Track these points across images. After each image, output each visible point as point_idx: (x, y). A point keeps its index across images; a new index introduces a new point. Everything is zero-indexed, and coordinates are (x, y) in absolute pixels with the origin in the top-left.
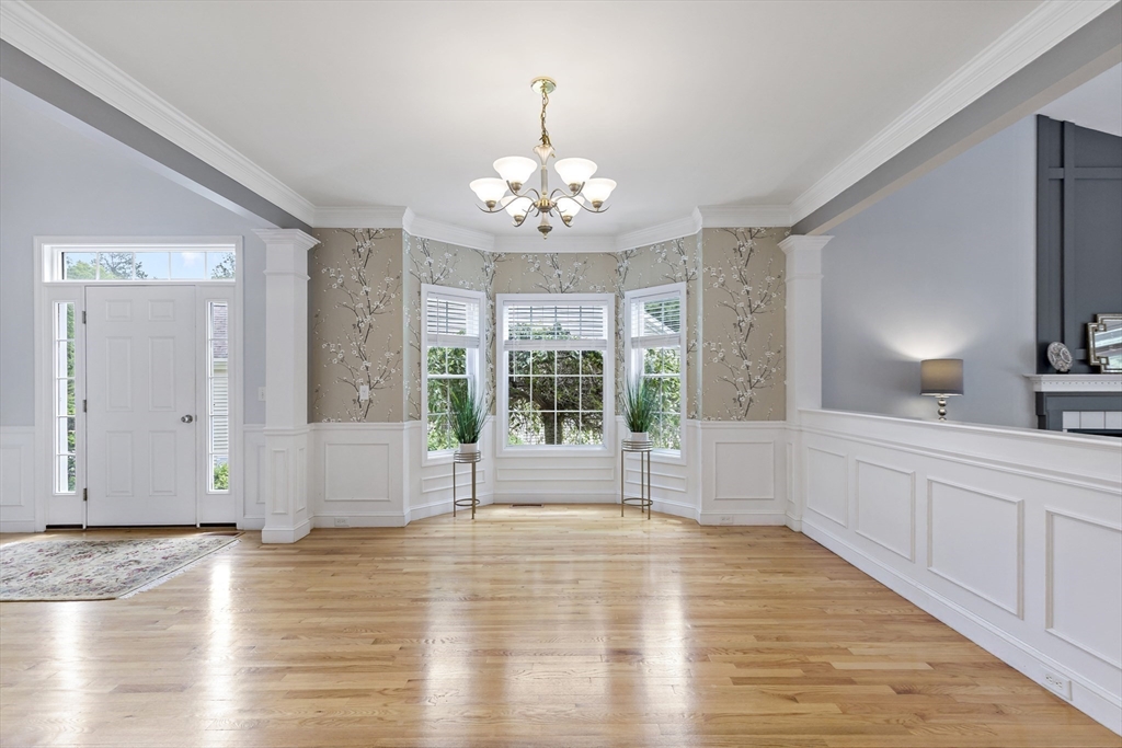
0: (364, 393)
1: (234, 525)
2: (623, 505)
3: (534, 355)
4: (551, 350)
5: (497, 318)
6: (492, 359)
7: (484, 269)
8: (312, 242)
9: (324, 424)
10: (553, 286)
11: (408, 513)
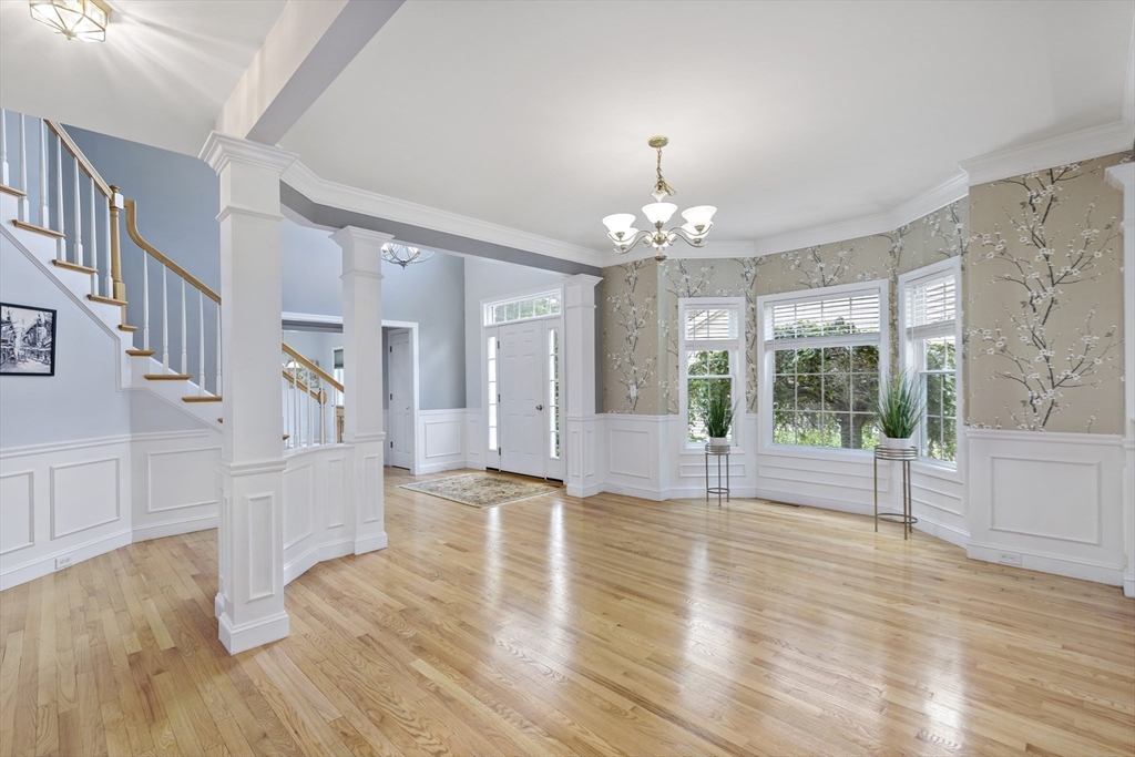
0: (633, 392)
1: (562, 481)
2: (878, 518)
3: (800, 353)
4: (818, 348)
5: (758, 320)
6: (752, 360)
7: (743, 276)
8: (597, 280)
9: (609, 415)
10: (815, 281)
11: (665, 490)
